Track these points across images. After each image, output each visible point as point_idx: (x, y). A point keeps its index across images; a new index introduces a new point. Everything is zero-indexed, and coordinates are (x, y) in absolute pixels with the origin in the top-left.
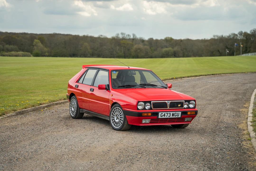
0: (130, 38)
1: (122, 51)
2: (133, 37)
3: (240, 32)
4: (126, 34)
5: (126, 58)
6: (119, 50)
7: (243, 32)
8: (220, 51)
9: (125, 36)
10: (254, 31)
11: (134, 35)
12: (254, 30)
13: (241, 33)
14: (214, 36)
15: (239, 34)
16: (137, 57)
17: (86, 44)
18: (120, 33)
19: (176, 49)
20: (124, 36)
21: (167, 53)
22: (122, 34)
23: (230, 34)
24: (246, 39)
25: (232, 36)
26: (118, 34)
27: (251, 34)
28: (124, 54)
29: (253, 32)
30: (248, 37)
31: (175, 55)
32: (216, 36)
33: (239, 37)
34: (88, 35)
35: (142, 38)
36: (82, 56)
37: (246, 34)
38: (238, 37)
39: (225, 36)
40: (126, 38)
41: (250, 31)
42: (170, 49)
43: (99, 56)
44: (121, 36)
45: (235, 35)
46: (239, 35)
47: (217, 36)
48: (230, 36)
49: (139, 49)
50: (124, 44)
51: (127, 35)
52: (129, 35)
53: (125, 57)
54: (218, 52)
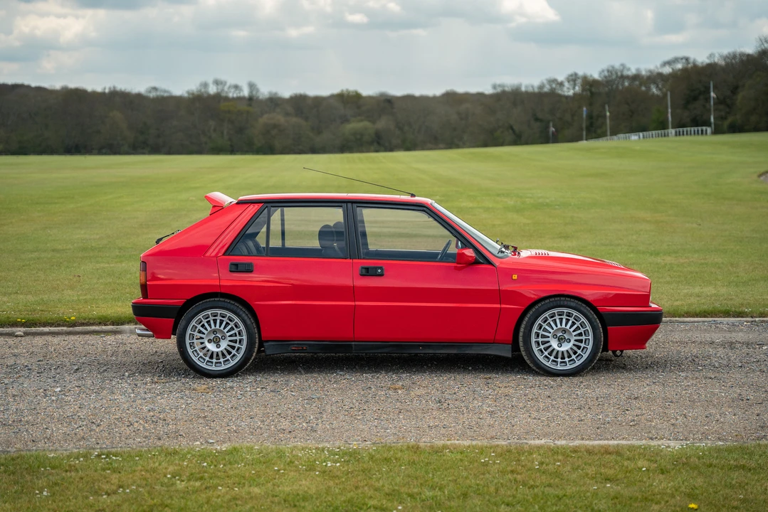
0: (242, 94)
1: (225, 132)
2: (251, 92)
3: (571, 75)
4: (228, 84)
5: (235, 154)
6: (215, 130)
7: (581, 73)
8: (515, 127)
9: (226, 88)
10: (608, 71)
11: (252, 86)
12: (610, 69)
13: (573, 78)
14: (494, 87)
15: (569, 82)
16: (269, 149)
17: (117, 115)
18: (210, 81)
19: (382, 123)
20: (223, 90)
21: (358, 137)
22: (217, 82)
23: (545, 82)
24: (589, 94)
25: (547, 89)
26: (205, 85)
27: (600, 79)
28: (229, 143)
29: (606, 73)
30: (593, 90)
31: (380, 143)
32: (500, 86)
33: (568, 88)
34: (114, 87)
35: (276, 94)
36: (104, 151)
37: (589, 84)
38: (565, 90)
39: (526, 87)
40: (231, 95)
41: (600, 73)
42: (366, 124)
43: (155, 150)
44: (212, 90)
45: (555, 81)
46: (566, 84)
48: (541, 87)
49: (275, 126)
50: (229, 112)
51: (230, 87)
52: (236, 87)
53: (232, 151)
54: (511, 131)
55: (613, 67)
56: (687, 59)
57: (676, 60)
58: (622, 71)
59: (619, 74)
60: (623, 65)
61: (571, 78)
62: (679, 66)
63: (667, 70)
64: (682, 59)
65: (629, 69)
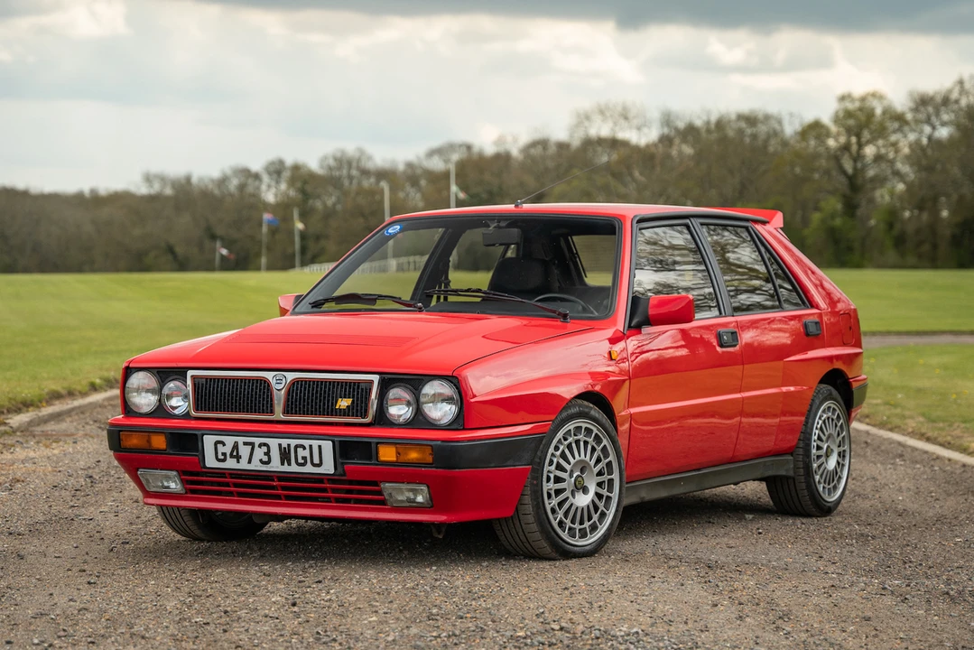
3: (272, 163)
7: (289, 161)
8: (179, 250)
10: (335, 159)
12: (339, 155)
13: (276, 169)
14: (148, 179)
15: (270, 174)
23: (229, 172)
24: (300, 196)
25: (234, 183)
27: (322, 172)
29: (331, 162)
30: (309, 188)
33: (269, 186)
37: (302, 179)
38: (264, 187)
39: (201, 179)
41: (321, 161)
45: (247, 173)
46: (266, 178)
47: (163, 179)
48: (223, 181)
54: (170, 257)
55: (343, 152)
56: (469, 147)
57: (451, 147)
58: (359, 160)
59: (354, 164)
60: (361, 151)
61: (272, 169)
62: (455, 157)
63: (437, 164)
64: (461, 146)
65: (370, 158)
